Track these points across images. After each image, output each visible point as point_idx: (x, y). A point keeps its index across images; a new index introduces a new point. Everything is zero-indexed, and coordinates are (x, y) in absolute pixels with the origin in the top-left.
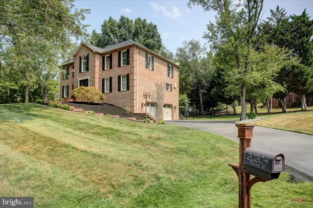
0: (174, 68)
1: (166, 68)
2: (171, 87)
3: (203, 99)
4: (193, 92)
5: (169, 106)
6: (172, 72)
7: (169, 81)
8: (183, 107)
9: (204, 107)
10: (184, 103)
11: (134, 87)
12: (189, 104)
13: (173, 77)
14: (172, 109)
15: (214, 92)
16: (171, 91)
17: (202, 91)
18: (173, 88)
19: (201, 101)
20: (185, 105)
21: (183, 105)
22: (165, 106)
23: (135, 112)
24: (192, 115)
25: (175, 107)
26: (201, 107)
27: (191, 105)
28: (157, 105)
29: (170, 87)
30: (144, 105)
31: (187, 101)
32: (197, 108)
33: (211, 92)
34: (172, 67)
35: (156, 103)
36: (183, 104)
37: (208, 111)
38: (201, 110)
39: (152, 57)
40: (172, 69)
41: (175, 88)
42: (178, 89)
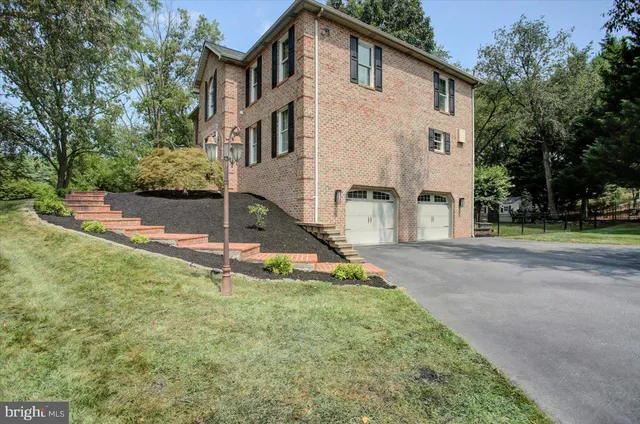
0: (458, 85)
1: (428, 86)
2: (447, 142)
3: (553, 177)
4: (523, 158)
5: (441, 198)
6: (452, 96)
7: (441, 122)
8: (491, 198)
9: (555, 198)
10: (493, 188)
11: (306, 141)
12: (510, 190)
13: (452, 112)
14: (450, 206)
15: (594, 152)
16: (447, 151)
17: (549, 156)
18: (453, 143)
19: (549, 181)
20: (497, 195)
21: (490, 194)
22: (425, 197)
23: (307, 221)
24: (520, 219)
25: (461, 200)
26: (546, 199)
27: (515, 193)
28: (396, 196)
29: (442, 141)
30: (343, 197)
31: (503, 182)
32: (535, 202)
33: (581, 153)
34: (452, 82)
35: (392, 190)
36: (492, 191)
37: (572, 207)
38: (546, 206)
39: (376, 48)
40: (452, 86)
41: (460, 144)
42: (470, 148)
